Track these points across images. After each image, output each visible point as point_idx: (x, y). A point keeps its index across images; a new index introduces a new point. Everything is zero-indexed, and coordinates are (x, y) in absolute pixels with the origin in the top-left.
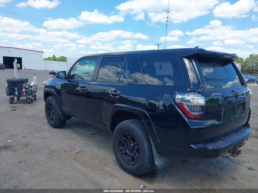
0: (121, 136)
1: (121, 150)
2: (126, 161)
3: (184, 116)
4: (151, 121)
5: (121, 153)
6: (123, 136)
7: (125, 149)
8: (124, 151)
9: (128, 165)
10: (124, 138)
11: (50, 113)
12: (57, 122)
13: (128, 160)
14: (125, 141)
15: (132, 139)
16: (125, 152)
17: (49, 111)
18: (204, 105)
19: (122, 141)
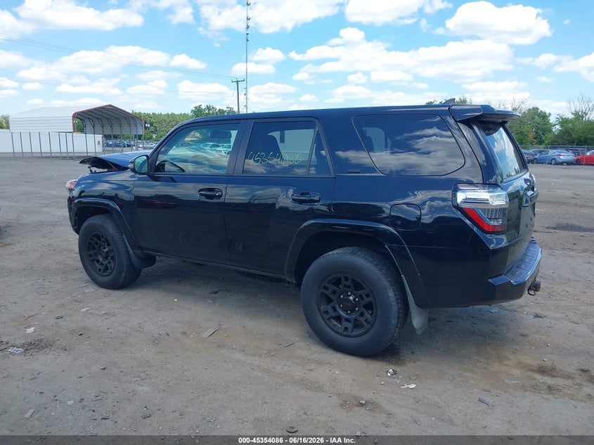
0: (325, 284)
1: (327, 311)
2: (341, 331)
3: (475, 229)
4: (406, 246)
5: (326, 317)
6: (329, 283)
7: (334, 309)
8: (332, 313)
9: (346, 338)
10: (332, 287)
11: (96, 256)
12: (124, 275)
13: (346, 329)
14: (334, 292)
15: (352, 286)
16: (335, 314)
17: (92, 252)
18: (507, 206)
19: (328, 292)
